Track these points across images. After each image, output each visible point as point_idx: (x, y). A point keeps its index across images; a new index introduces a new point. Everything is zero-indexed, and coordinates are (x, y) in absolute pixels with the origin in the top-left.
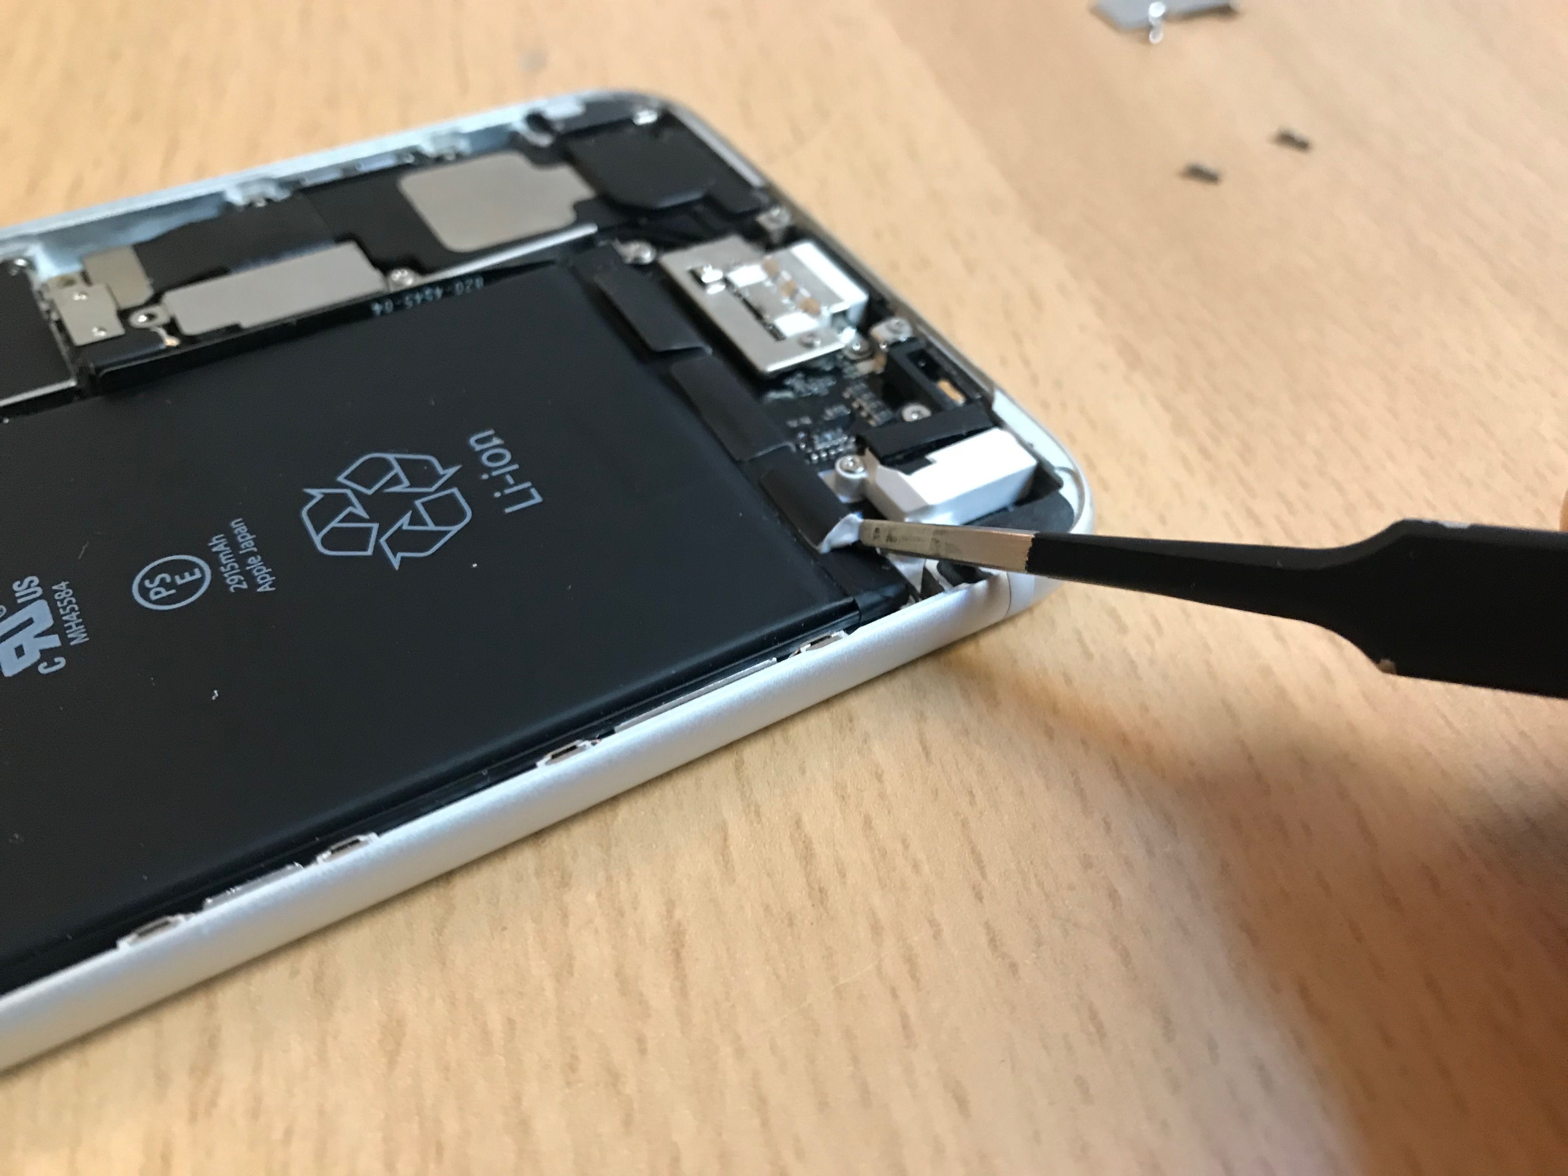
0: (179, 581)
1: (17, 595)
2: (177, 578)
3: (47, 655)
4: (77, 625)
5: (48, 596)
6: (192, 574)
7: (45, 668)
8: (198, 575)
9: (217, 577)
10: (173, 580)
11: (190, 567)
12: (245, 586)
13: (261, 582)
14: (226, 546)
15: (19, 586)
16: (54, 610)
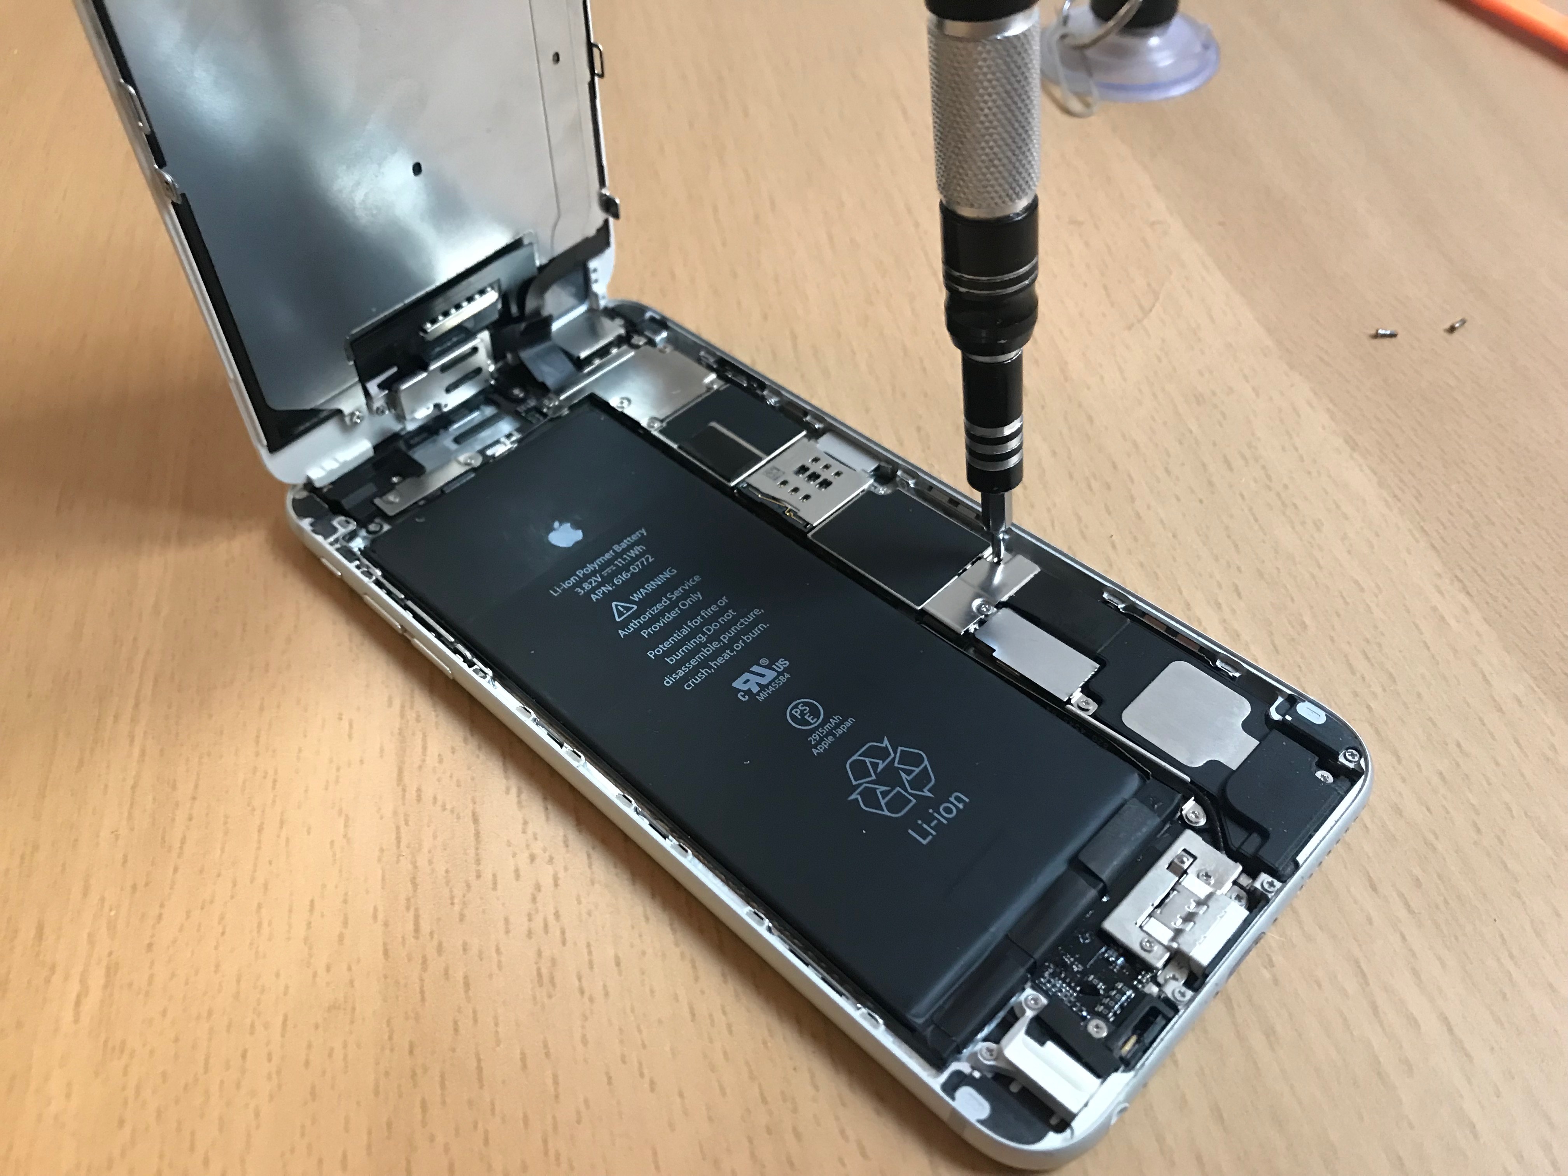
0: (806, 717)
1: (777, 664)
2: (809, 714)
3: (749, 692)
4: (768, 693)
5: (780, 674)
6: (812, 719)
7: (741, 695)
8: (812, 722)
9: (817, 728)
10: (807, 713)
11: (817, 716)
12: (813, 743)
13: (818, 748)
14: (835, 723)
15: (782, 661)
16: (773, 680)
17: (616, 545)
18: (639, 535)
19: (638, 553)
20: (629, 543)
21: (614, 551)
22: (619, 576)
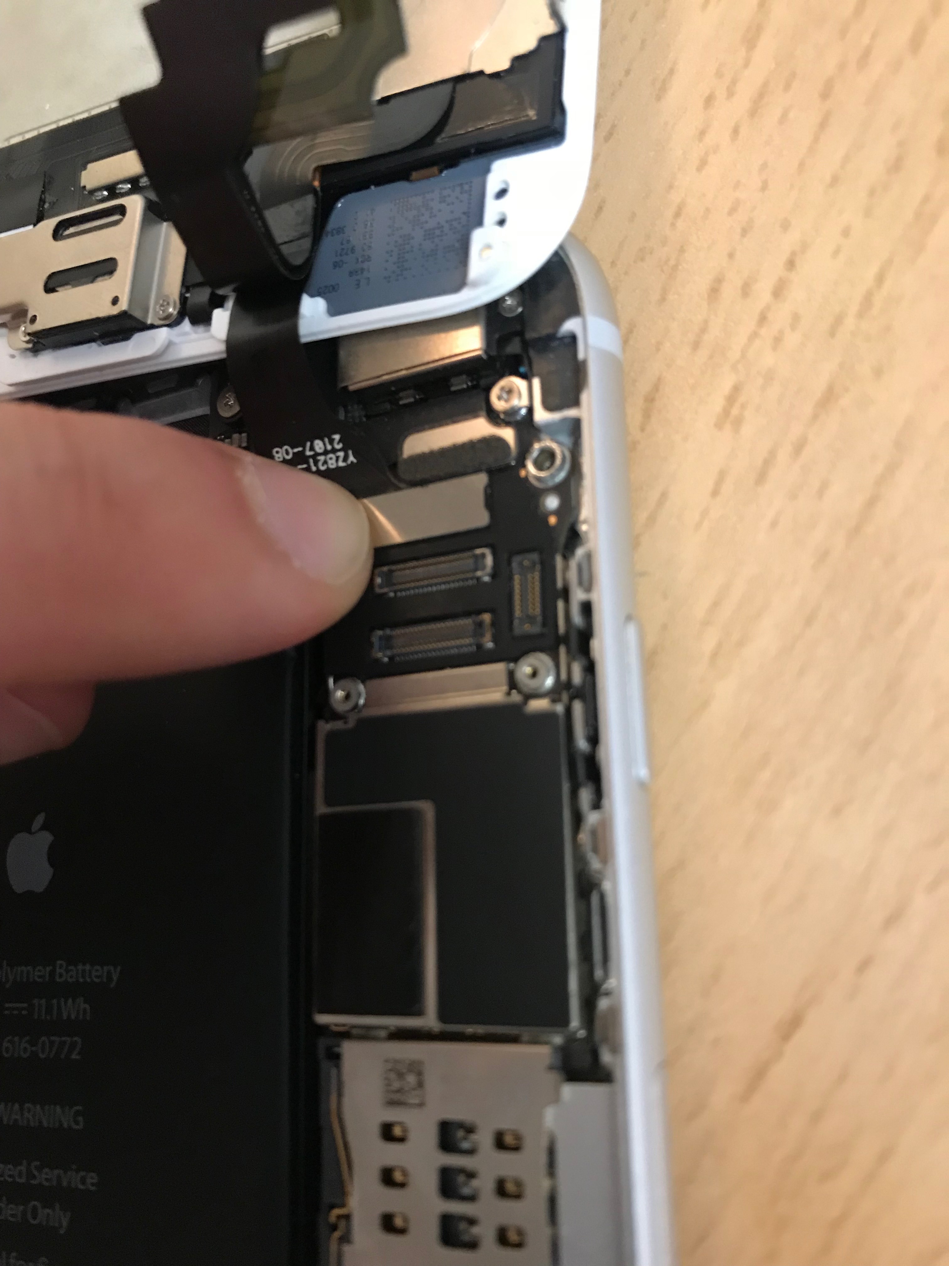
17: (64, 964)
18: (105, 980)
19: (73, 1017)
20: (81, 980)
21: (52, 973)
22: (16, 1039)
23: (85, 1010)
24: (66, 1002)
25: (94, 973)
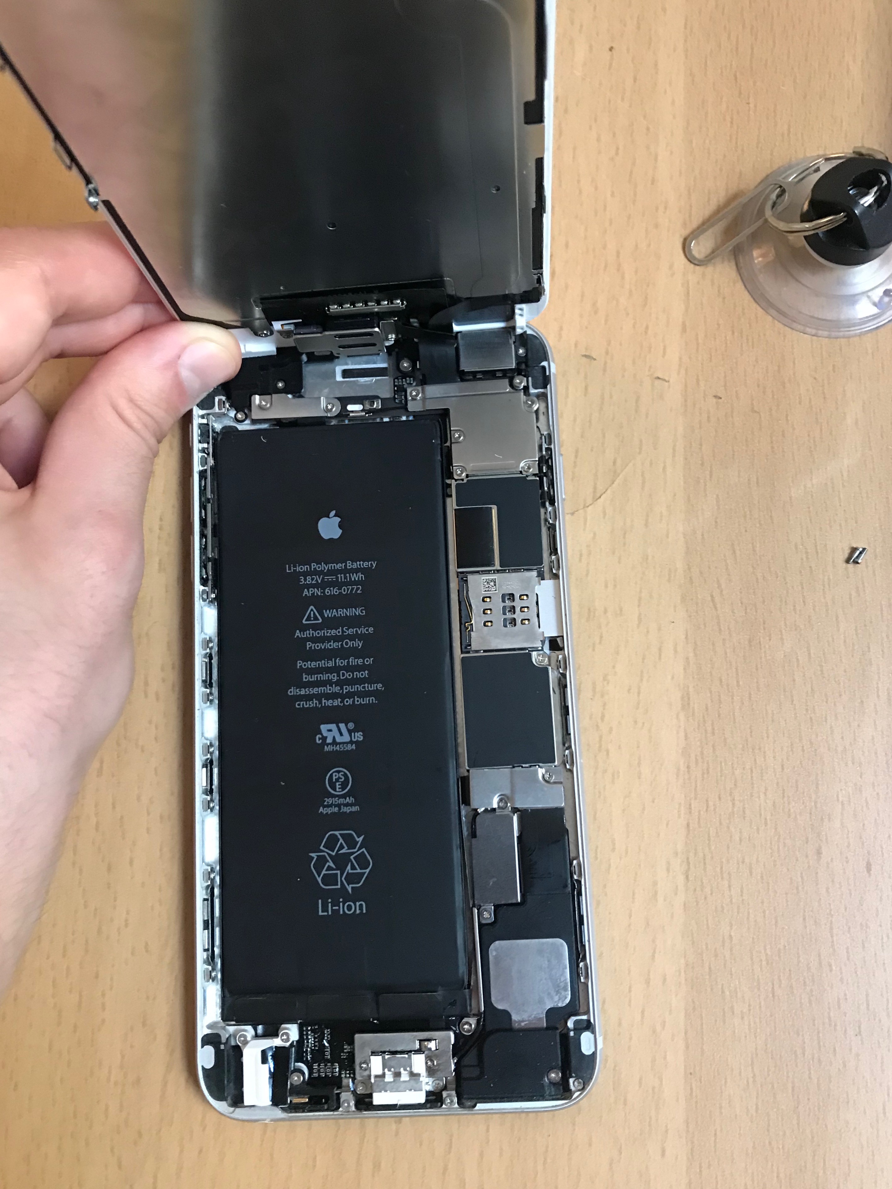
0: (337, 784)
1: (356, 733)
2: (340, 783)
3: (324, 739)
5: (351, 742)
6: (339, 788)
8: (337, 790)
9: (336, 796)
10: (340, 781)
11: (343, 789)
12: (325, 803)
13: (325, 809)
14: (348, 802)
16: (344, 743)
17: (351, 562)
18: (370, 566)
19: (357, 579)
20: (359, 567)
21: (346, 566)
22: (332, 589)
23: (362, 577)
24: (353, 575)
25: (364, 565)
